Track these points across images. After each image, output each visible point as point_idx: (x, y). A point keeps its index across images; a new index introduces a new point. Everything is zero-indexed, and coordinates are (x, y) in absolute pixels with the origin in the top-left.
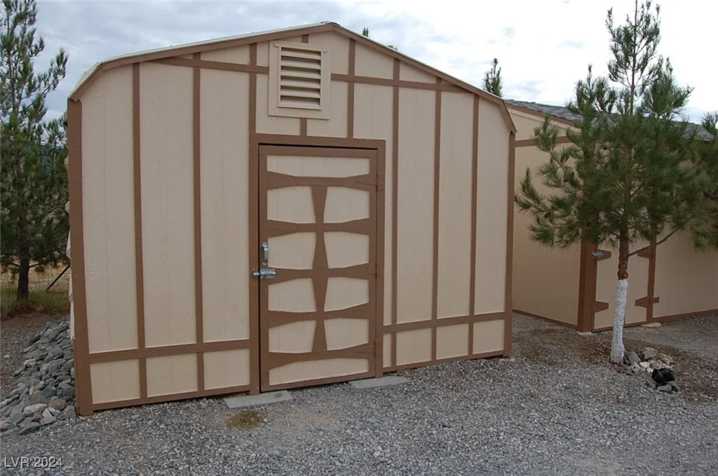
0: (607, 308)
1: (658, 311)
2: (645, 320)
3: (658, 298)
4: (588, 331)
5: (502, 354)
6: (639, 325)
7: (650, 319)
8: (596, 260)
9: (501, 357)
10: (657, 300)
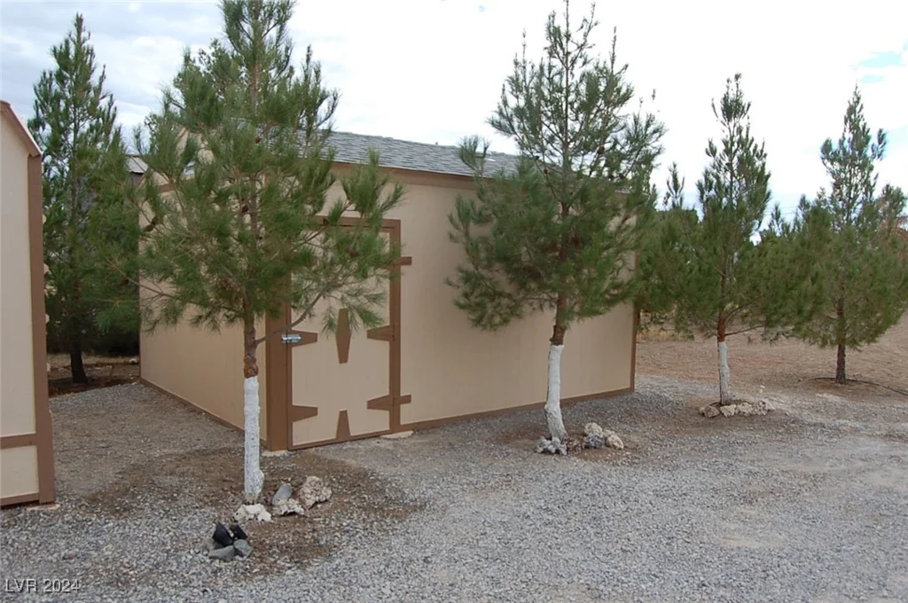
0: (316, 414)
1: (408, 414)
2: (387, 428)
3: (410, 396)
4: (281, 449)
5: (37, 499)
6: (376, 436)
7: (395, 425)
8: (289, 345)
9: (36, 503)
10: (408, 399)
